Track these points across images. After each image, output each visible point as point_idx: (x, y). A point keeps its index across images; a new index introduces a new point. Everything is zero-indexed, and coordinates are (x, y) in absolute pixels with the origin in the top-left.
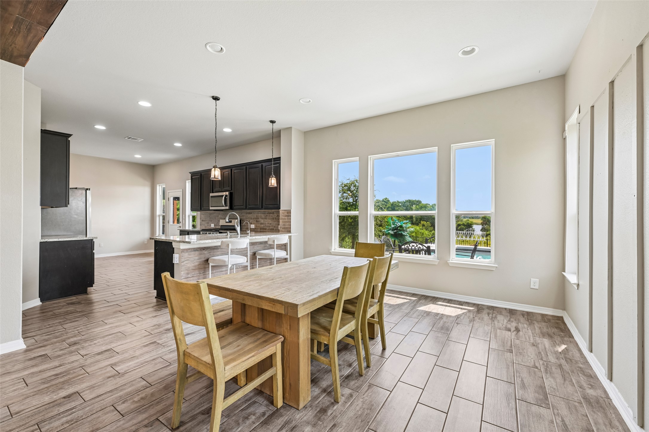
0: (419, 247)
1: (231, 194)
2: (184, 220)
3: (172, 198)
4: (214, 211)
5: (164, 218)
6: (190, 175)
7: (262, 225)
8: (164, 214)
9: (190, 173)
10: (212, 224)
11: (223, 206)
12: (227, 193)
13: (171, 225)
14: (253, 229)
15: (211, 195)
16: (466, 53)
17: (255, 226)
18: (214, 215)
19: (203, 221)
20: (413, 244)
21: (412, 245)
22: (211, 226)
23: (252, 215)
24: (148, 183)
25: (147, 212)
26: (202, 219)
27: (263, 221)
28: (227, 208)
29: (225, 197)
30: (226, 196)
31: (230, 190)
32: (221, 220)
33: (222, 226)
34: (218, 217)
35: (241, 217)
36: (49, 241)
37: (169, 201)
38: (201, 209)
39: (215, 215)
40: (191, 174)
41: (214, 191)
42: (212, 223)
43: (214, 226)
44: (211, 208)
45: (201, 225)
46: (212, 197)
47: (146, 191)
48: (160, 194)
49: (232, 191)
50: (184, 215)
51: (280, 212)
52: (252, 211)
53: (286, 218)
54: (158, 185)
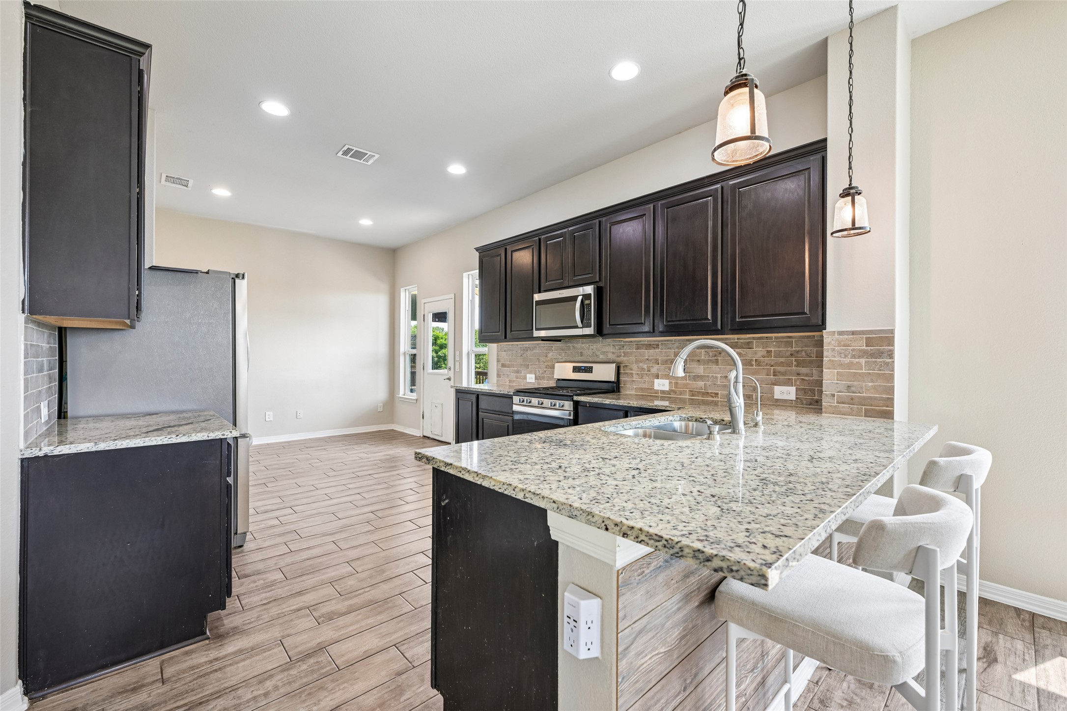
1: (599, 292)
2: (457, 364)
3: (432, 314)
4: (542, 340)
5: (413, 358)
6: (477, 254)
7: (701, 384)
8: (414, 351)
9: (477, 249)
10: (528, 376)
11: (577, 327)
12: (589, 289)
13: (428, 374)
14: (663, 392)
15: (537, 297)
17: (670, 383)
18: (534, 351)
19: (503, 366)
22: (525, 378)
23: (657, 350)
24: (384, 287)
25: (383, 347)
26: (502, 361)
27: (704, 369)
28: (590, 331)
29: (582, 302)
30: (587, 297)
31: (598, 279)
32: (557, 365)
33: (559, 380)
34: (546, 356)
35: (620, 356)
36: (56, 453)
37: (424, 321)
38: (506, 337)
39: (537, 351)
40: (479, 253)
41: (542, 289)
42: (530, 373)
43: (536, 378)
44: (536, 334)
45: (498, 376)
46: (539, 303)
47: (381, 302)
48: (407, 309)
49: (601, 284)
50: (457, 353)
51: (827, 339)
52: (659, 341)
53: (863, 361)
54: (402, 290)
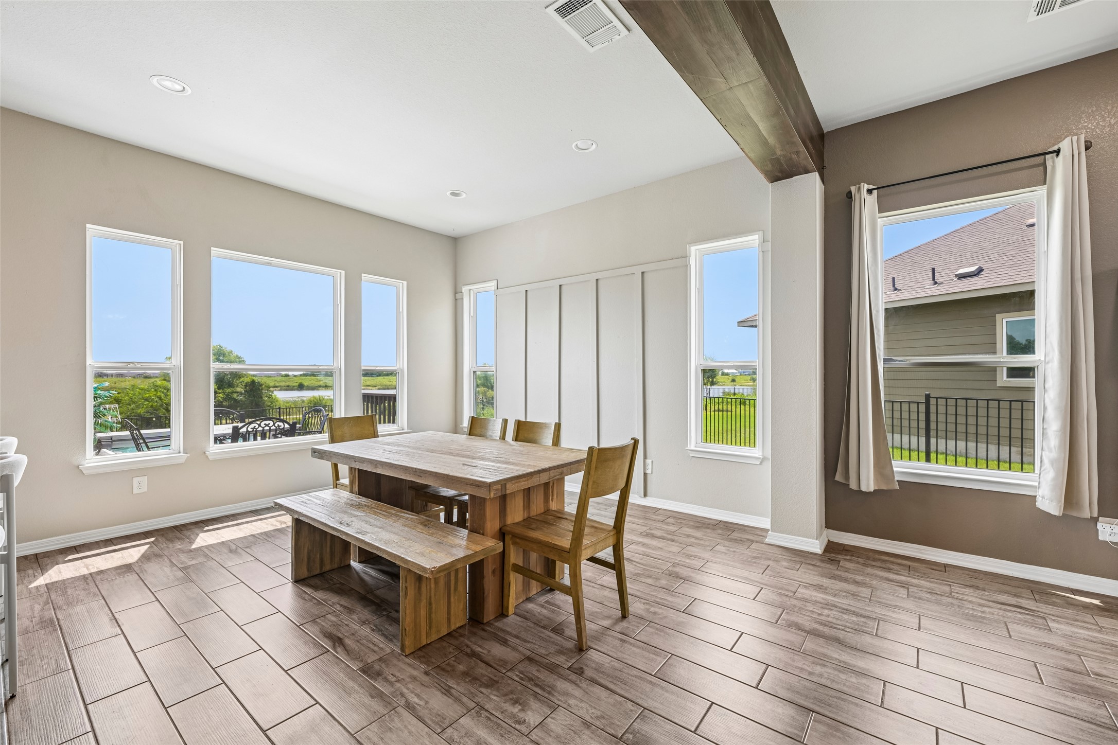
0: (278, 425)
16: (453, 194)
20: (267, 422)
21: (265, 424)
